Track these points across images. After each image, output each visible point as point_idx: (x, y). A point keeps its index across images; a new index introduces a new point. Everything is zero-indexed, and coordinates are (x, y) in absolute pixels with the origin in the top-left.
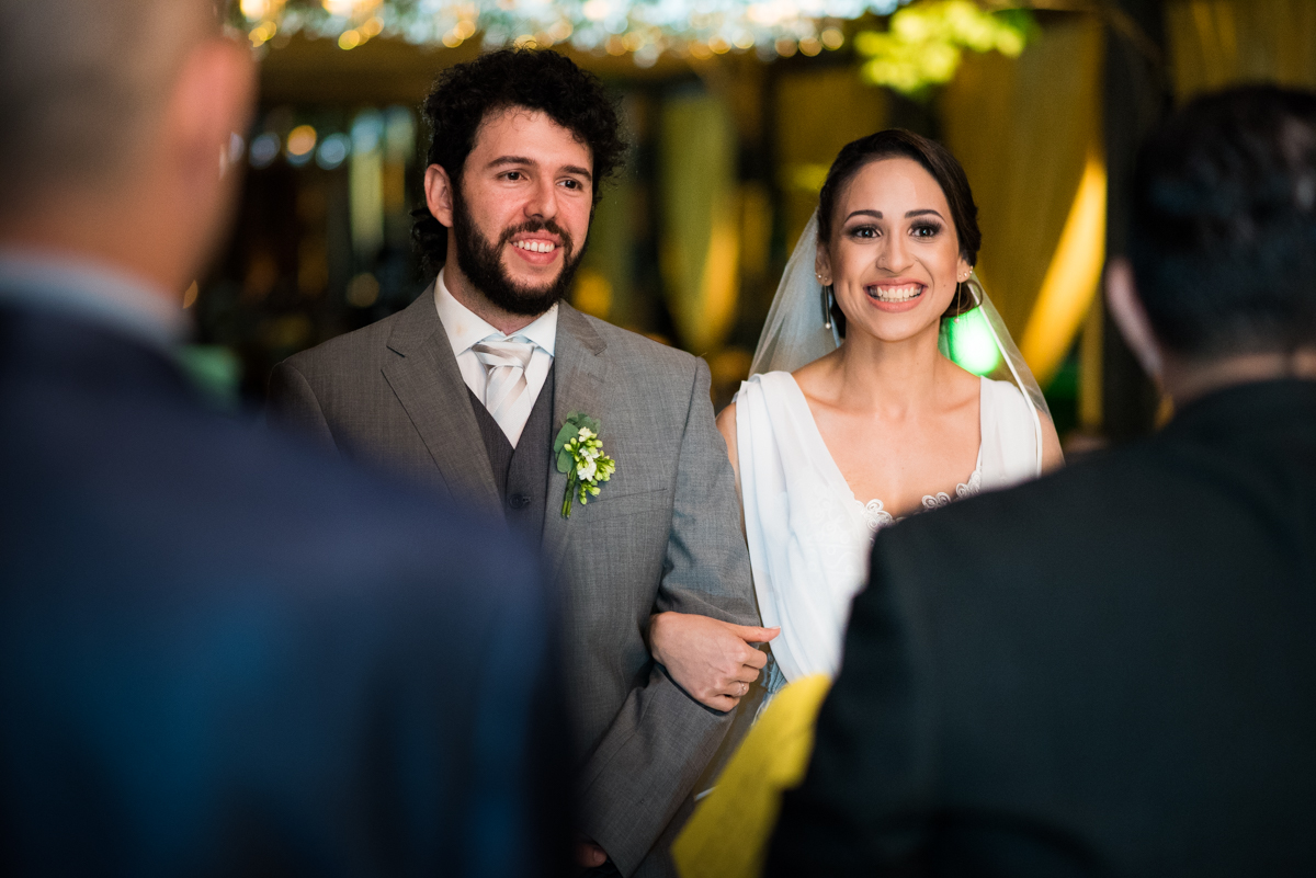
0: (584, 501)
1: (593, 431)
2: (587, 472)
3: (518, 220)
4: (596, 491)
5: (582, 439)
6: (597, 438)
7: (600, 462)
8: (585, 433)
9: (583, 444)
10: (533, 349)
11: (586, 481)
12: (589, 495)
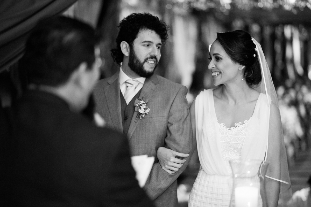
0: (141, 118)
1: (144, 102)
2: (141, 111)
3: (149, 56)
4: (143, 116)
5: (141, 103)
6: (145, 103)
7: (145, 109)
8: (142, 102)
9: (141, 105)
10: (139, 83)
11: (141, 113)
12: (142, 117)
